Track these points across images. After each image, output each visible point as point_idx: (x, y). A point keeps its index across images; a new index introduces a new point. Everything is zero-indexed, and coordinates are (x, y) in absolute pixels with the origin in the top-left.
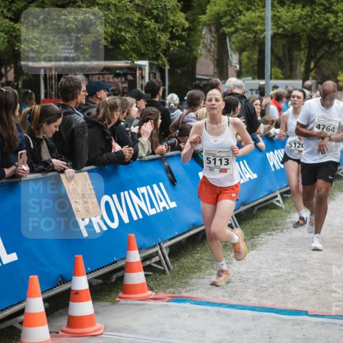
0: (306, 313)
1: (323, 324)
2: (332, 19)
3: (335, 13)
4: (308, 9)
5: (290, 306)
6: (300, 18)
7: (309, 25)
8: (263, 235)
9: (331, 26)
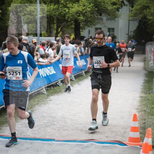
0: (54, 140)
1: (61, 144)
2: (67, 10)
3: (68, 8)
4: (56, 6)
5: (47, 137)
6: (53, 10)
7: (57, 13)
8: (36, 106)
9: (67, 14)
